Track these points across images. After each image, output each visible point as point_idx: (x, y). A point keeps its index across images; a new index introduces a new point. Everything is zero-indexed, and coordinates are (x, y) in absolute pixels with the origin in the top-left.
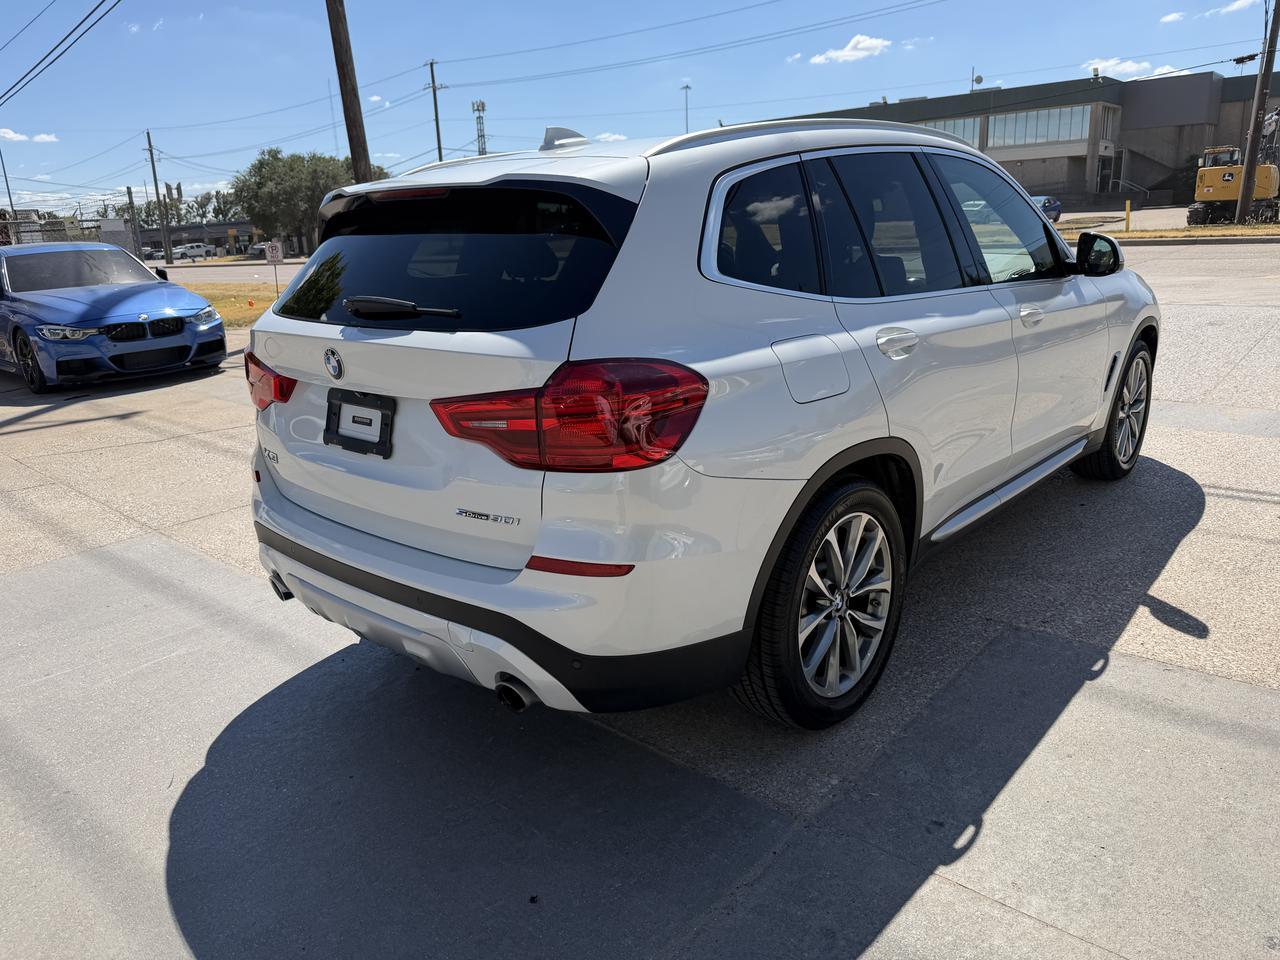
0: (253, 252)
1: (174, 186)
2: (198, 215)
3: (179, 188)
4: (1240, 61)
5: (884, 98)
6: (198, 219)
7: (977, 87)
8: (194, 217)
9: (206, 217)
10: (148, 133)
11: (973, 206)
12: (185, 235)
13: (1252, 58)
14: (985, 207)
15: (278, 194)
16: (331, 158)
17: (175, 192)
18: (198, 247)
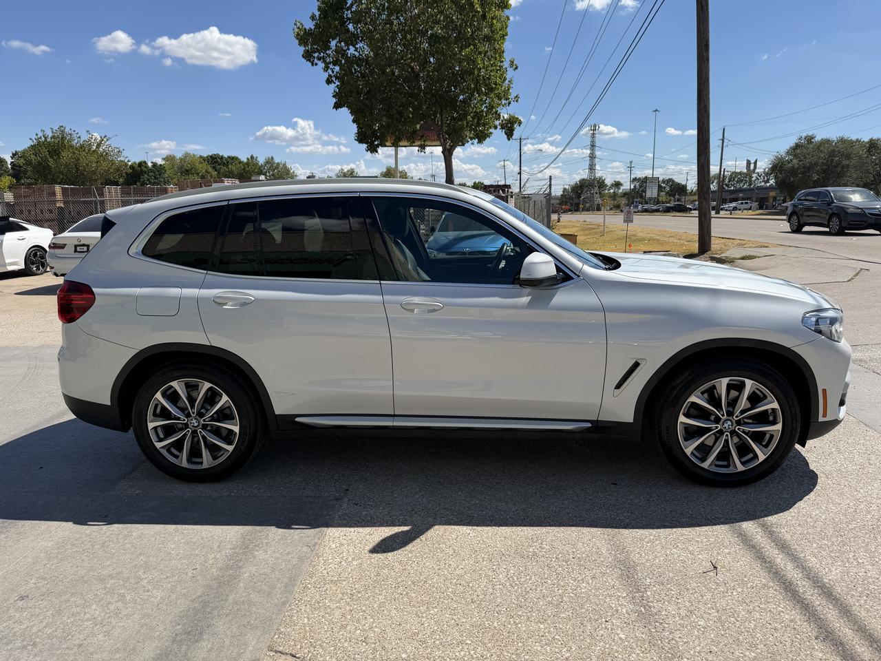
0: (781, 208)
1: (752, 161)
2: (763, 181)
3: (755, 163)
6: (763, 184)
8: (761, 182)
9: (769, 182)
10: (724, 129)
12: (741, 195)
15: (798, 168)
16: (857, 140)
17: (752, 166)
18: (746, 203)
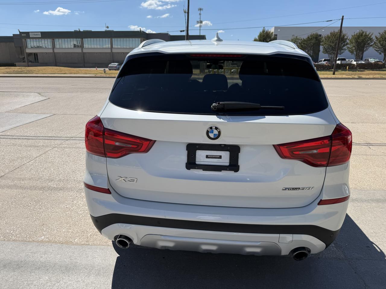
4: (181, 31)
5: (79, 29)
7: (107, 29)
11: (114, 65)
13: (184, 31)
14: (118, 65)
